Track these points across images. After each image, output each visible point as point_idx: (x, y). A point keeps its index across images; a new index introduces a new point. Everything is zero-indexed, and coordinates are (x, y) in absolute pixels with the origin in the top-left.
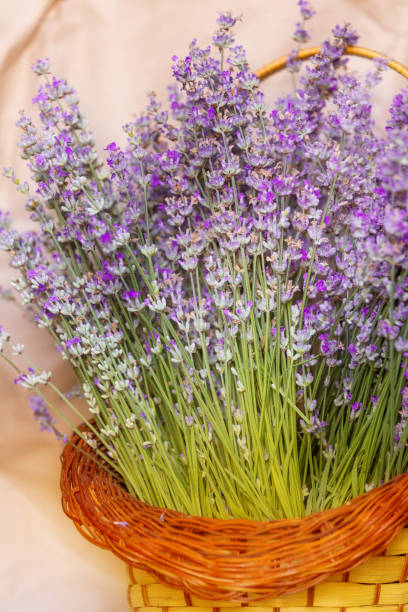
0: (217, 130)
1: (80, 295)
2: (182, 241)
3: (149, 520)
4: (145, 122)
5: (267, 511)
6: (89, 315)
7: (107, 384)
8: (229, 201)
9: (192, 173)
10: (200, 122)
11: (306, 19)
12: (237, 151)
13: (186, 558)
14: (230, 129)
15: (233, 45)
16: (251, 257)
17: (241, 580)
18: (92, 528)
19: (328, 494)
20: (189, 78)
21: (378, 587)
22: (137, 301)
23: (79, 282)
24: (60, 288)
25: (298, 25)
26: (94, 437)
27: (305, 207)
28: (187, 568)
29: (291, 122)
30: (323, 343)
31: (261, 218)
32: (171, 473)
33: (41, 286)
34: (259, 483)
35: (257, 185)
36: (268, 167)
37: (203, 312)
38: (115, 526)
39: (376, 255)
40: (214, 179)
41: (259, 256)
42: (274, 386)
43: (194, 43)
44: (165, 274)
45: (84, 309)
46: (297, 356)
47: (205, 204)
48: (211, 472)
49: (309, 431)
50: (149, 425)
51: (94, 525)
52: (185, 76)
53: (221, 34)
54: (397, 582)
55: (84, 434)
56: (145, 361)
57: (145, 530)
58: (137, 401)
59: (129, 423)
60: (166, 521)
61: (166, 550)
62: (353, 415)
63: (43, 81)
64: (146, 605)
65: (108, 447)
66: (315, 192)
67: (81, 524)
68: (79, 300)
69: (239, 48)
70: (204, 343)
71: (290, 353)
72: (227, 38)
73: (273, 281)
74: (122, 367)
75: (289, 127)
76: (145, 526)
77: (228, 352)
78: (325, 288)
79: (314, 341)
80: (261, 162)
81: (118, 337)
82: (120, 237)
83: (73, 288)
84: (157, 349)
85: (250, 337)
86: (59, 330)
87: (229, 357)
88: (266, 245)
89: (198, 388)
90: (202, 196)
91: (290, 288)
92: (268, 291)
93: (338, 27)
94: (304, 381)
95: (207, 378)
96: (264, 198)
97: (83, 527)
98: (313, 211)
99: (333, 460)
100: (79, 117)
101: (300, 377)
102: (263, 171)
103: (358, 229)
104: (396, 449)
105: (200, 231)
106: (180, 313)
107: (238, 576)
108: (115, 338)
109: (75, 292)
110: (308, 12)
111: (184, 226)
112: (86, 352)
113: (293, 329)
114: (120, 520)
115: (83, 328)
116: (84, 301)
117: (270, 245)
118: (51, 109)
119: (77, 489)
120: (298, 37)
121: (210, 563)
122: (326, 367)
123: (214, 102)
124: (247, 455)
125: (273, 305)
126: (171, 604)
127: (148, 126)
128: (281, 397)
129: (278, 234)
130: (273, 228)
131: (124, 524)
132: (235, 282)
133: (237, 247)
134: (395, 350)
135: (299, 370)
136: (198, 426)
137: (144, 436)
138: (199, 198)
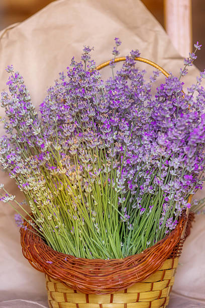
0: (85, 97)
1: (28, 165)
2: (70, 142)
3: (60, 260)
4: (52, 90)
5: (107, 254)
6: (32, 173)
7: (40, 202)
8: (90, 126)
9: (74, 114)
10: (79, 95)
11: (118, 46)
12: (93, 106)
13: (77, 277)
14: (91, 97)
15: (90, 60)
16: (100, 150)
17: (100, 286)
18: (36, 263)
19: (131, 245)
20: (74, 77)
21: (153, 283)
22: (55, 170)
23: (28, 160)
24: (19, 162)
25: (114, 48)
26: (33, 222)
27: (122, 130)
28: (77, 281)
29: (117, 95)
30: (129, 185)
31: (104, 134)
32: (67, 238)
33: (12, 162)
34: (104, 242)
35: (103, 121)
36: (106, 113)
37: (79, 172)
38: (47, 263)
39: (155, 152)
40: (84, 118)
41: (103, 150)
42: (109, 203)
43: (73, 59)
44: (63, 156)
45: (30, 171)
46: (119, 190)
47: (79, 127)
48: (84, 238)
49: (124, 221)
50: (58, 218)
51: (38, 262)
52: (73, 76)
53: (85, 55)
54: (160, 281)
55: (29, 221)
56: (57, 193)
57: (59, 265)
58: (52, 208)
59: (49, 218)
60: (67, 261)
61: (69, 273)
62: (141, 213)
63: (10, 74)
64: (56, 291)
65: (40, 226)
66: (127, 124)
67: (32, 261)
68: (27, 167)
69: (93, 61)
70: (80, 184)
71: (116, 189)
72: (88, 57)
73: (109, 160)
74: (46, 194)
75: (117, 97)
76: (59, 263)
77: (90, 188)
78: (130, 162)
79: (126, 184)
80: (104, 111)
81: (44, 182)
82: (47, 144)
83: (25, 162)
84: (61, 188)
85: (99, 183)
86: (19, 179)
87: (91, 191)
88: (106, 145)
89: (78, 203)
90: (78, 123)
91: (117, 163)
92: (107, 164)
93: (132, 51)
94: (122, 201)
95: (81, 199)
96: (106, 127)
97: (32, 263)
98: (126, 132)
99: (132, 231)
100: (25, 90)
101: (120, 199)
102: (105, 115)
103: (146, 140)
104: (160, 228)
105: (77, 137)
106: (70, 173)
107: (99, 284)
108: (43, 182)
109: (26, 164)
110: (118, 43)
111: (71, 136)
112: (31, 189)
113: (117, 179)
114: (49, 261)
115: (30, 179)
116: (29, 167)
117: (107, 145)
118: (14, 87)
119: (29, 246)
120: (115, 53)
121: (88, 279)
122: (131, 195)
123: (84, 86)
124: (98, 231)
125: (109, 170)
126: (67, 292)
127: (53, 92)
128: (112, 207)
129: (112, 142)
130: (109, 139)
131: (51, 262)
132: (93, 161)
133: (94, 147)
134: (161, 189)
135: (120, 196)
136: (78, 219)
137: (56, 223)
138: (77, 124)
